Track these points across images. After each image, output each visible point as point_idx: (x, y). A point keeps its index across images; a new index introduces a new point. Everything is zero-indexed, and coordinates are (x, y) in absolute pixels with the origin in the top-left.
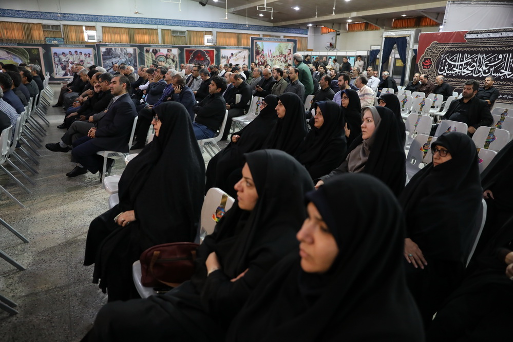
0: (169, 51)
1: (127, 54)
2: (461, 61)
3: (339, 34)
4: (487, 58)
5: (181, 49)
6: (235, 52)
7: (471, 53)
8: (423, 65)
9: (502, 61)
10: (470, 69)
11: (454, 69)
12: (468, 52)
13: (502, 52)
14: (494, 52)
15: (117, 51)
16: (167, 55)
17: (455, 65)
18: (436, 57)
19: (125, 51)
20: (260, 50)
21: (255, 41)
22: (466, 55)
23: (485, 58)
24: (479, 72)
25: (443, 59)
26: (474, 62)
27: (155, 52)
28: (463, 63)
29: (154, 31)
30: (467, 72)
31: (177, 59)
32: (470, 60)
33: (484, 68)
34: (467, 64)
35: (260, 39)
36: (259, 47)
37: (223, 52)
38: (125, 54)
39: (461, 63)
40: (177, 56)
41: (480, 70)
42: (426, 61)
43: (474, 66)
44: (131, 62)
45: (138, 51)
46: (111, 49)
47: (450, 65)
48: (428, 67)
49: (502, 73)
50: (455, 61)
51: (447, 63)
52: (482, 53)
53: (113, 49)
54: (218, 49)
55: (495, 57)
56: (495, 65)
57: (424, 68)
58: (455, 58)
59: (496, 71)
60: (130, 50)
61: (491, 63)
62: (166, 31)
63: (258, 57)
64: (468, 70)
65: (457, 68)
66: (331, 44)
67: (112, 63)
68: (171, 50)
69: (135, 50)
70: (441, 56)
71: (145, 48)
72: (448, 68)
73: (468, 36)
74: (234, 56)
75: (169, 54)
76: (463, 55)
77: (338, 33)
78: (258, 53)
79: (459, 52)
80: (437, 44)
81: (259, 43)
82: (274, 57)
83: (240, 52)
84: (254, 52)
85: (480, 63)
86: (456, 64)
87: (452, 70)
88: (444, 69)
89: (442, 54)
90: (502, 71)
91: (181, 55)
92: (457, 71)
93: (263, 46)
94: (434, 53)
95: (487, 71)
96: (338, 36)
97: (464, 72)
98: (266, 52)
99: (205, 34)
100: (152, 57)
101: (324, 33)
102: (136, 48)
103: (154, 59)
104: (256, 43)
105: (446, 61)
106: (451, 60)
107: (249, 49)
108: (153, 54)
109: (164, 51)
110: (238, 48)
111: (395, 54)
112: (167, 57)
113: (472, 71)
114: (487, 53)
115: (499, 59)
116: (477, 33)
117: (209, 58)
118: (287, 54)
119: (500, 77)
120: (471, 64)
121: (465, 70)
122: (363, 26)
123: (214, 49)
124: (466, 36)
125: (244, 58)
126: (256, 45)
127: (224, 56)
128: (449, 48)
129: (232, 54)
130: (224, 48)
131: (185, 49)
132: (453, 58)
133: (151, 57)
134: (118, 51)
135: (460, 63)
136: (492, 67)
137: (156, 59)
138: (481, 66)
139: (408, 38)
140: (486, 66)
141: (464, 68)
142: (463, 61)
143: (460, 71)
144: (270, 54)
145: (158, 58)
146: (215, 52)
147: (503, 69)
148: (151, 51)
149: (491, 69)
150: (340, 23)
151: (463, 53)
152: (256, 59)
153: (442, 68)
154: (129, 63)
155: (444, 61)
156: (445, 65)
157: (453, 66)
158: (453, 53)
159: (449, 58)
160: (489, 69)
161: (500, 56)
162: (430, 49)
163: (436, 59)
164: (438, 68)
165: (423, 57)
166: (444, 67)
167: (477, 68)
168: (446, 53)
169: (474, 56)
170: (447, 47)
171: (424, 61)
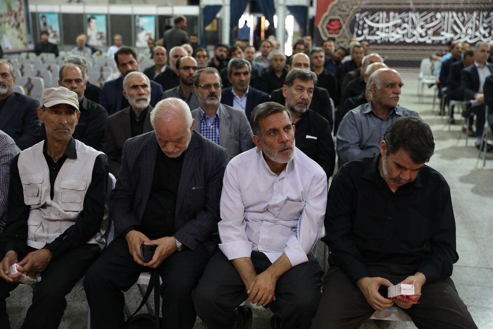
2: (386, 22)
4: (422, 17)
7: (400, 11)
8: (328, 29)
9: (441, 22)
10: (400, 32)
11: (378, 33)
12: (395, 11)
13: (440, 11)
14: (429, 11)
17: (378, 29)
18: (347, 16)
22: (392, 14)
23: (419, 17)
24: (414, 35)
25: (360, 20)
26: (404, 22)
28: (391, 24)
30: (397, 36)
32: (399, 21)
33: (421, 31)
34: (396, 26)
39: (387, 25)
41: (415, 32)
42: (333, 23)
43: (405, 28)
47: (371, 28)
48: (336, 31)
49: (442, 36)
50: (378, 22)
51: (366, 26)
52: (414, 11)
55: (431, 17)
56: (433, 27)
57: (330, 33)
59: (436, 33)
61: (427, 23)
64: (397, 33)
65: (382, 32)
70: (356, 17)
76: (388, 14)
79: (382, 10)
85: (413, 23)
86: (380, 25)
87: (374, 34)
88: (362, 34)
89: (357, 13)
90: (442, 33)
92: (383, 35)
94: (344, 11)
95: (424, 34)
97: (392, 37)
105: (365, 23)
106: (372, 21)
113: (404, 35)
114: (420, 11)
115: (436, 19)
118: (17, 9)
119: (441, 41)
120: (400, 26)
121: (394, 34)
128: (366, 4)
132: (375, 18)
135: (384, 25)
136: (429, 29)
138: (415, 28)
140: (422, 27)
141: (392, 32)
142: (389, 22)
143: (386, 35)
147: (443, 30)
149: (429, 32)
151: (388, 11)
153: (360, 32)
155: (361, 23)
156: (364, 28)
157: (375, 29)
158: (373, 11)
159: (368, 18)
160: (426, 32)
161: (439, 15)
162: (336, 5)
163: (348, 20)
164: (352, 31)
165: (327, 17)
166: (362, 30)
167: (411, 30)
168: (362, 11)
169: (404, 15)
170: (363, 3)
171: (330, 23)
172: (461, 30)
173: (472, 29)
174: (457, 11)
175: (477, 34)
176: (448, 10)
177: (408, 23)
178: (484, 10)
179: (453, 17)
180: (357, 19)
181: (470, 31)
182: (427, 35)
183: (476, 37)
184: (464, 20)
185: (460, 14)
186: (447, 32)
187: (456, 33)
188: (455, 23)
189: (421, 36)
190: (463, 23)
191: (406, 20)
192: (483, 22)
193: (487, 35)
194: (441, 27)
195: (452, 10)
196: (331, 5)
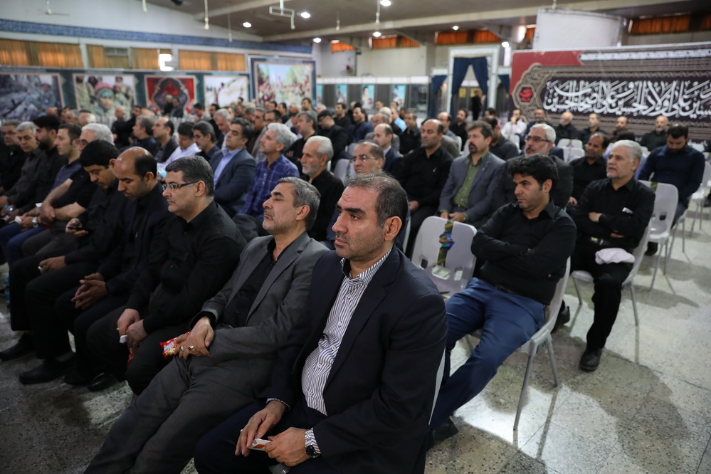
0: (119, 79)
1: (40, 85)
2: (576, 91)
3: (360, 53)
4: (613, 87)
5: (139, 76)
6: (226, 80)
7: (590, 80)
8: (521, 97)
9: (633, 92)
10: (589, 102)
11: (567, 102)
12: (585, 79)
13: (634, 80)
14: (621, 80)
15: (20, 80)
16: (115, 87)
17: (567, 98)
18: (538, 84)
19: (37, 80)
20: (264, 77)
21: (256, 63)
22: (582, 83)
23: (609, 87)
24: (603, 106)
25: (551, 89)
26: (594, 91)
27: (93, 82)
28: (580, 93)
29: (74, 48)
30: (586, 106)
31: (133, 94)
32: (589, 90)
33: (611, 101)
34: (585, 95)
35: (263, 60)
36: (263, 74)
37: (209, 82)
38: (36, 85)
39: (577, 94)
40: (133, 88)
41: (604, 103)
42: (525, 91)
43: (594, 98)
44: (49, 99)
45: (61, 80)
46: (8, 76)
47: (560, 97)
48: (528, 99)
49: (634, 107)
50: (568, 91)
51: (556, 94)
52: (605, 80)
53: (13, 77)
54: (200, 76)
55: (623, 87)
56: (625, 97)
57: (522, 101)
58: (567, 87)
59: (627, 104)
60: (47, 79)
61: (618, 93)
62: (94, 49)
63: (261, 88)
64: (586, 103)
65: (571, 101)
66: (348, 68)
67: (13, 101)
68: (121, 79)
69: (55, 79)
70: (546, 86)
71: (75, 76)
72: (559, 100)
73: (584, 57)
74: (226, 86)
75: (119, 84)
76: (578, 83)
77: (359, 51)
78: (261, 82)
79: (572, 79)
80: (539, 67)
81: (262, 66)
82: (285, 87)
83: (234, 81)
84: (257, 80)
85: (603, 93)
86: (569, 94)
87: (563, 103)
89: (548, 81)
90: (634, 104)
91: (139, 87)
92: (572, 104)
93: (268, 71)
94: (535, 79)
95: (614, 105)
96: (359, 57)
97: (581, 107)
98: (273, 79)
99: (161, 53)
100: (89, 91)
101: (337, 51)
102: (58, 75)
103: (93, 94)
104: (258, 66)
105: (555, 91)
106: (562, 90)
107: (247, 75)
108: (90, 86)
109: (109, 80)
110: (231, 74)
111: (470, 81)
112: (115, 90)
113: (593, 105)
114: (612, 80)
115: (629, 89)
116: (595, 52)
117: (186, 91)
118: (303, 82)
119: (632, 113)
120: (590, 95)
121: (583, 104)
122: (394, 42)
123: (194, 77)
124: (580, 57)
125: (242, 90)
126: (259, 70)
127: (209, 87)
128: (557, 72)
129: (223, 85)
130: (210, 74)
131: (146, 77)
132: (565, 87)
133: (86, 91)
134: (23, 79)
135: (574, 94)
136: (620, 99)
137: (96, 93)
138: (605, 98)
139: (489, 59)
140: (613, 97)
141: (582, 101)
142: (579, 91)
143: (576, 104)
144: (279, 83)
145: (100, 93)
146: (196, 82)
147: (636, 101)
148: (86, 79)
149: (620, 103)
150: (361, 37)
151: (578, 80)
152: (259, 91)
153: (550, 101)
154: (47, 101)
155: (551, 91)
156: (553, 97)
157: (564, 98)
158: (563, 80)
159: (558, 87)
160: (617, 103)
161: (631, 85)
162: (529, 74)
163: (539, 89)
164: (542, 100)
165: (520, 85)
166: (552, 99)
167: (600, 100)
168: (553, 79)
169: (594, 84)
170: (554, 72)
171: (522, 91)
172: (656, 102)
173: (669, 100)
174: (653, 80)
175: (675, 106)
176: (642, 79)
177: (598, 92)
178: (685, 79)
179: (647, 87)
180: (548, 88)
181: (666, 103)
182: (617, 106)
183: (673, 110)
184: (661, 90)
185: (656, 84)
186: (640, 103)
187: (649, 105)
188: (650, 93)
189: (611, 107)
190: (659, 94)
191: (596, 89)
192: (683, 93)
193: (687, 108)
194: (633, 98)
195: (647, 79)
196: (524, 74)
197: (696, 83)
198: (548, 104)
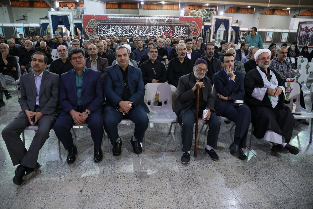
2: (109, 29)
4: (121, 27)
7: (113, 25)
8: (89, 31)
9: (127, 29)
10: (114, 32)
11: (106, 33)
12: (111, 25)
13: (127, 25)
14: (123, 25)
17: (106, 31)
23: (119, 27)
24: (119, 34)
25: (100, 28)
26: (115, 29)
28: (110, 30)
30: (113, 34)
32: (113, 28)
33: (121, 32)
34: (112, 30)
39: (109, 30)
41: (119, 33)
42: (90, 29)
43: (115, 31)
47: (104, 31)
48: (92, 32)
49: (128, 34)
50: (106, 29)
51: (102, 30)
52: (118, 25)
55: (124, 27)
56: (125, 31)
57: (89, 33)
58: (105, 27)
59: (126, 33)
61: (123, 29)
64: (113, 33)
65: (108, 32)
70: (98, 27)
72: (103, 32)
76: (109, 26)
79: (107, 25)
80: (94, 20)
85: (118, 29)
86: (107, 30)
87: (105, 33)
89: (98, 25)
90: (128, 33)
92: (108, 33)
94: (93, 25)
97: (111, 34)
105: (101, 29)
106: (104, 28)
113: (115, 33)
114: (120, 25)
115: (126, 28)
120: (114, 30)
121: (112, 33)
124: (108, 17)
128: (101, 22)
132: (105, 28)
135: (108, 30)
136: (123, 31)
138: (119, 31)
139: (68, 16)
140: (121, 31)
141: (111, 32)
142: (110, 29)
143: (110, 33)
147: (128, 32)
149: (124, 32)
151: (109, 25)
153: (100, 32)
155: (100, 29)
156: (101, 31)
158: (104, 25)
159: (102, 28)
160: (123, 32)
161: (126, 27)
162: (90, 23)
163: (95, 28)
164: (97, 32)
165: (88, 27)
167: (117, 32)
168: (100, 25)
169: (115, 26)
170: (100, 22)
171: (89, 29)
172: (134, 32)
173: (137, 31)
174: (132, 25)
175: (139, 33)
176: (129, 25)
178: (140, 25)
179: (131, 27)
181: (137, 32)
182: (123, 33)
183: (139, 34)
184: (134, 28)
187: (132, 33)
188: (132, 29)
189: (121, 34)
190: (134, 29)
192: (140, 29)
193: (142, 33)
194: (127, 31)
195: (130, 25)
196: (88, 23)
197: (143, 26)
198: (100, 34)
